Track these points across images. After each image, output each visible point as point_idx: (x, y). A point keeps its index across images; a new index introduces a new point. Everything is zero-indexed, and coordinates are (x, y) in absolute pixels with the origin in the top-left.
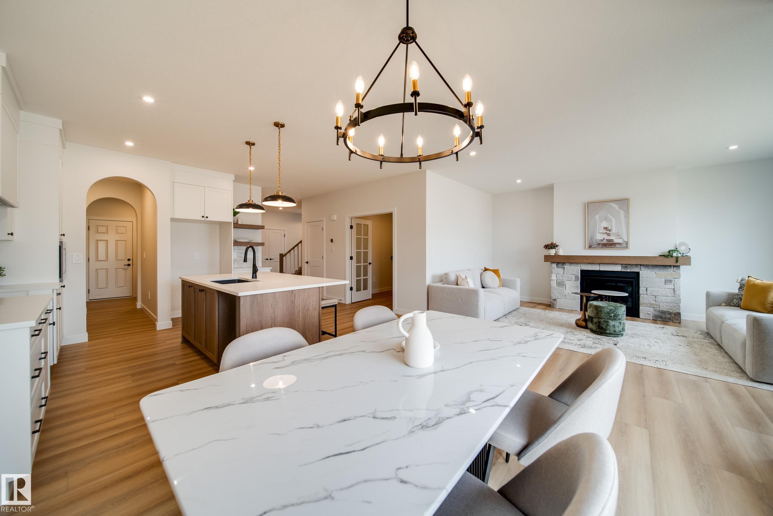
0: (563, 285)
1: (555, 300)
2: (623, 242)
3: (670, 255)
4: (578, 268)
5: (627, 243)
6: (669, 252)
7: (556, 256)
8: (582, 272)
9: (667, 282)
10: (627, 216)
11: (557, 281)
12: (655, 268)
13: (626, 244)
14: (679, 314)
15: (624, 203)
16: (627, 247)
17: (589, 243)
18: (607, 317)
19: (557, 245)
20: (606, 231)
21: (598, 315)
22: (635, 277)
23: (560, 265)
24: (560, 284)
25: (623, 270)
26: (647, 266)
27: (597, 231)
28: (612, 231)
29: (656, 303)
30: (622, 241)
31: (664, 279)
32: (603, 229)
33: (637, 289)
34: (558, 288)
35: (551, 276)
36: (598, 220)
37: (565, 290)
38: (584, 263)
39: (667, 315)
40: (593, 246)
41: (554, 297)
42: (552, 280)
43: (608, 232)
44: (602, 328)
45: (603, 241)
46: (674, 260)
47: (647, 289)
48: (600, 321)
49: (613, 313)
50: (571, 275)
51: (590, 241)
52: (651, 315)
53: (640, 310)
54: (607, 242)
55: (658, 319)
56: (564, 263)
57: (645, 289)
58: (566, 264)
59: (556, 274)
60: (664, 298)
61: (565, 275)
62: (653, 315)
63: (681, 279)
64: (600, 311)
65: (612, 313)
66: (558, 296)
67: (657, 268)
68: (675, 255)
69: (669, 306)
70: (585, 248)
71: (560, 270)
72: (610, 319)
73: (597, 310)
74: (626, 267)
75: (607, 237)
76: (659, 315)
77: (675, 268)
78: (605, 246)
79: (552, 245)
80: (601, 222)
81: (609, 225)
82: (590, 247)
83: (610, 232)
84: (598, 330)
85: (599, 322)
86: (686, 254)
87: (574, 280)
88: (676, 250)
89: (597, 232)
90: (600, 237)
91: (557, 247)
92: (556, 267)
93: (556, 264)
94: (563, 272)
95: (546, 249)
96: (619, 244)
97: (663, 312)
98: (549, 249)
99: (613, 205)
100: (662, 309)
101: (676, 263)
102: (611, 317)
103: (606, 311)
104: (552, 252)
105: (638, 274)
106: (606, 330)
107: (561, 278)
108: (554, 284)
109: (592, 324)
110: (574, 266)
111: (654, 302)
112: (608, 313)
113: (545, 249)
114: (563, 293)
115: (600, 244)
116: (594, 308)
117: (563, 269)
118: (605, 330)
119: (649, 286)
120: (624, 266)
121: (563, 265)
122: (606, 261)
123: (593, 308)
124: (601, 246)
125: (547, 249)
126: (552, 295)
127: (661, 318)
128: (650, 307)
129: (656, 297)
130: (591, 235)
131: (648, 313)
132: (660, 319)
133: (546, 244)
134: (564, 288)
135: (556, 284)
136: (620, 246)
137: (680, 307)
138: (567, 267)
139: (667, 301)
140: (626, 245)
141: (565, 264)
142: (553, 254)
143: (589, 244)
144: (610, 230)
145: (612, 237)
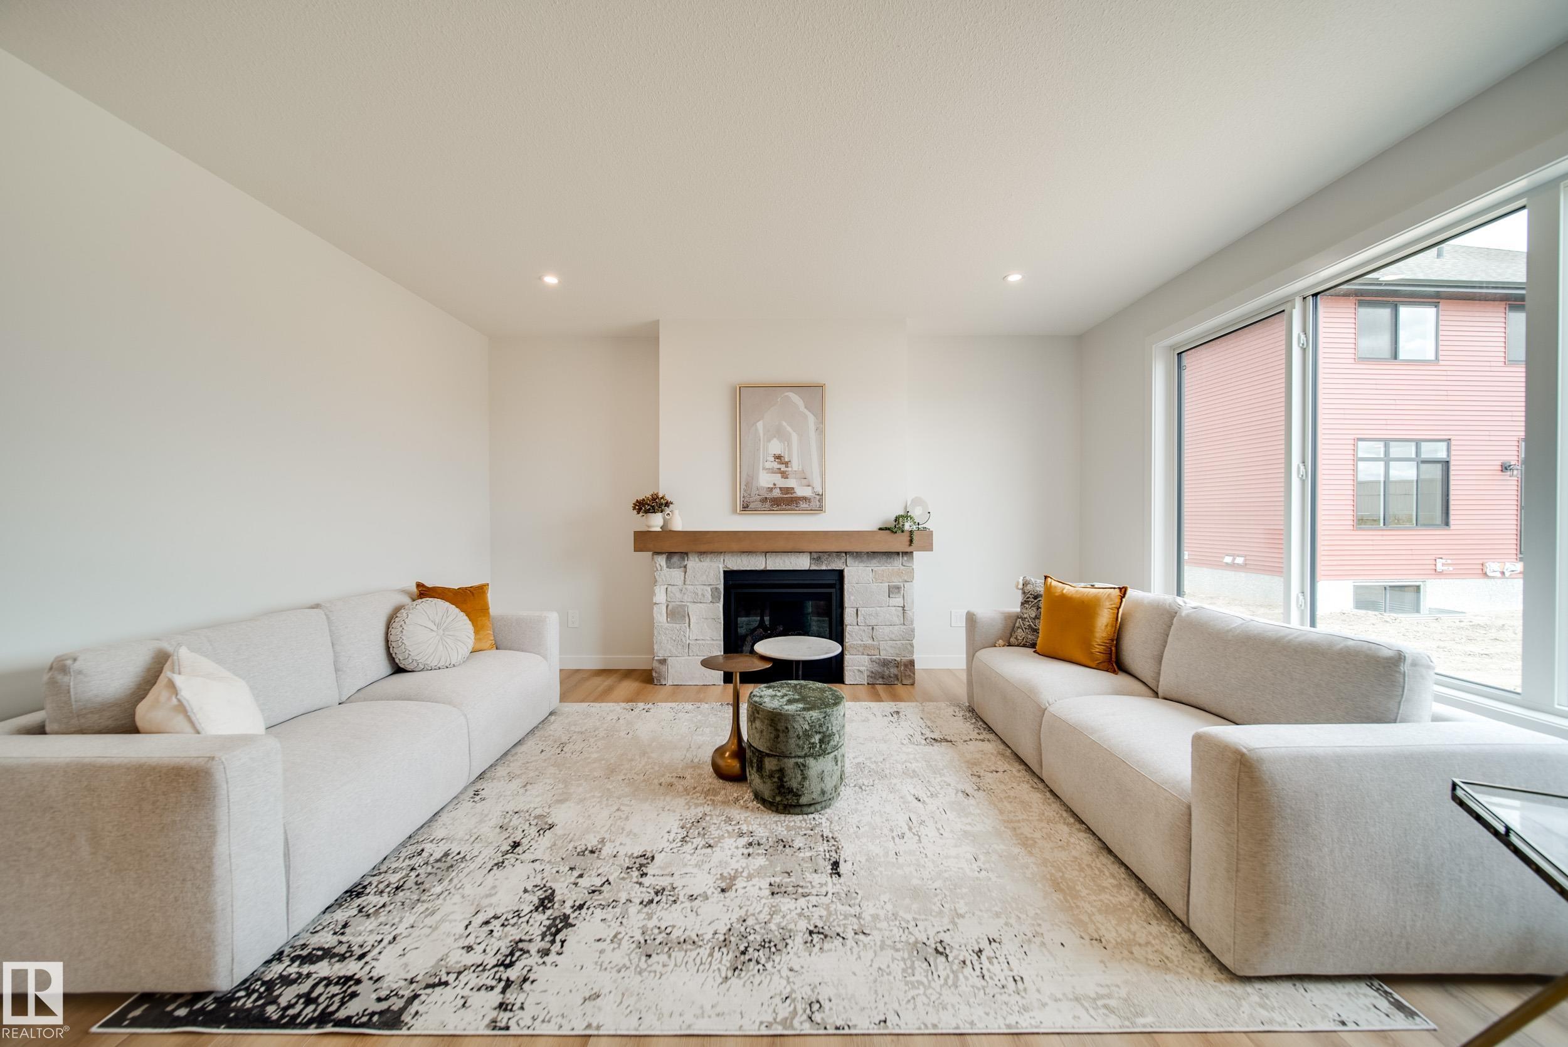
0: (684, 617)
1: (663, 662)
2: (814, 495)
3: (899, 528)
4: (719, 567)
5: (821, 497)
6: (897, 519)
7: (666, 533)
8: (729, 575)
9: (894, 590)
10: (821, 431)
11: (667, 607)
12: (872, 559)
13: (819, 501)
14: (911, 663)
15: (813, 392)
16: (821, 509)
17: (742, 496)
18: (803, 748)
19: (667, 503)
20: (779, 466)
21: (778, 745)
22: (835, 584)
23: (675, 559)
24: (677, 614)
25: (814, 568)
26: (857, 555)
27: (761, 465)
28: (792, 467)
29: (873, 643)
30: (810, 492)
31: (887, 584)
32: (773, 459)
33: (839, 611)
34: (671, 625)
35: (653, 593)
36: (762, 435)
37: (688, 629)
38: (733, 553)
39: (892, 670)
40: (752, 506)
41: (660, 655)
42: (656, 604)
43: (783, 468)
44: (790, 790)
45: (774, 491)
46: (905, 538)
47: (857, 610)
48: (783, 766)
49: (820, 733)
50: (702, 587)
51: (745, 491)
52: (866, 674)
53: (846, 663)
54: (782, 496)
55: (878, 682)
56: (687, 554)
57: (855, 610)
58: (690, 555)
59: (666, 587)
60: (887, 630)
61: (687, 586)
62: (869, 674)
63: (914, 581)
64: (783, 731)
65: (816, 732)
66: (670, 650)
67: (874, 558)
68: (907, 526)
69: (895, 648)
70: (735, 511)
71: (676, 574)
72: (812, 755)
73: (777, 730)
74: (820, 558)
75: (782, 483)
76: (880, 670)
77: (905, 558)
78: (778, 506)
79: (655, 500)
80: (769, 441)
81: (785, 449)
82: (746, 507)
83: (787, 469)
84: (778, 799)
85: (781, 771)
86: (924, 526)
87: (710, 599)
88: (907, 516)
89: (761, 468)
90: (766, 480)
91: (668, 507)
92: (665, 566)
93: (664, 556)
94: (683, 578)
95: (638, 513)
96: (805, 499)
97: (885, 663)
98: (647, 512)
99: (794, 397)
100: (885, 655)
101: (910, 545)
102: (813, 746)
103: (800, 729)
104: (656, 522)
105: (841, 573)
106: (800, 796)
107: (678, 595)
108: (660, 615)
109: (762, 777)
110: (708, 559)
111: (870, 642)
112: (807, 735)
113: (635, 512)
114: (683, 639)
115: (766, 498)
116: (766, 721)
117: (683, 569)
118: (798, 796)
119: (861, 602)
120: (815, 555)
121: (684, 560)
122: (781, 545)
123: (762, 722)
124: (768, 504)
125: (641, 514)
126: (655, 647)
127: (883, 678)
128: (863, 654)
129: (873, 628)
130: (748, 475)
131: (859, 671)
132: (880, 681)
133: (640, 498)
134: (687, 625)
135: (665, 615)
136: (807, 506)
137: (913, 647)
138: (693, 563)
139: (893, 636)
140: (815, 504)
141: (687, 556)
142: (657, 526)
143: (742, 499)
144: (787, 464)
145: (791, 483)
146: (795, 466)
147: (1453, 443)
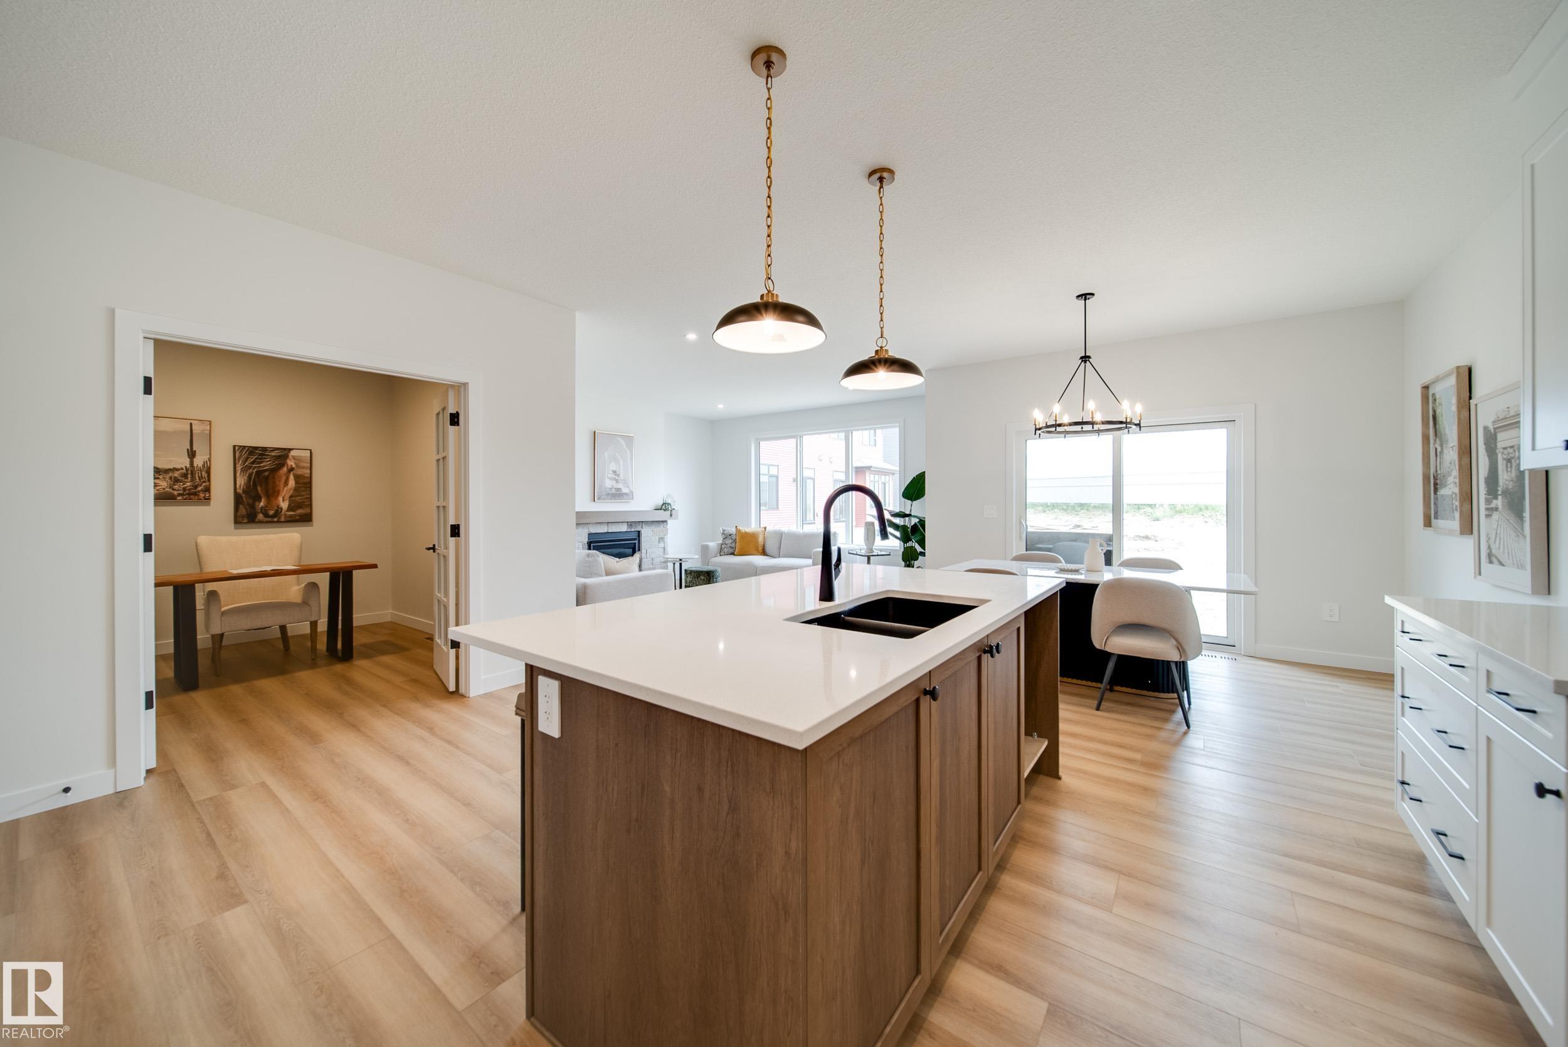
2: (629, 491)
4: (586, 529)
6: (662, 504)
9: (660, 540)
10: (632, 458)
12: (652, 525)
13: (631, 495)
15: (628, 440)
16: (632, 499)
20: (614, 477)
22: (637, 538)
25: (628, 530)
26: (646, 523)
30: (627, 489)
31: (658, 538)
32: (613, 473)
36: (607, 460)
45: (611, 490)
54: (616, 492)
57: (645, 551)
60: (658, 559)
70: (591, 501)
75: (616, 485)
77: (666, 523)
78: (614, 498)
80: (610, 462)
81: (617, 468)
82: (599, 498)
83: (618, 478)
86: (673, 507)
88: (666, 503)
89: (606, 477)
90: (609, 484)
96: (626, 494)
99: (620, 442)
105: (640, 533)
110: (582, 526)
115: (609, 493)
119: (648, 546)
120: (629, 524)
124: (610, 497)
130: (601, 481)
136: (627, 497)
143: (598, 494)
144: (618, 475)
145: (620, 486)
146: (622, 477)
147: (780, 467)
